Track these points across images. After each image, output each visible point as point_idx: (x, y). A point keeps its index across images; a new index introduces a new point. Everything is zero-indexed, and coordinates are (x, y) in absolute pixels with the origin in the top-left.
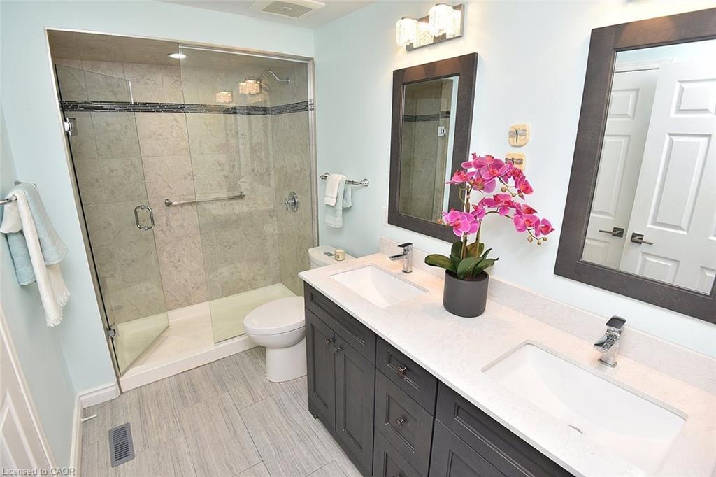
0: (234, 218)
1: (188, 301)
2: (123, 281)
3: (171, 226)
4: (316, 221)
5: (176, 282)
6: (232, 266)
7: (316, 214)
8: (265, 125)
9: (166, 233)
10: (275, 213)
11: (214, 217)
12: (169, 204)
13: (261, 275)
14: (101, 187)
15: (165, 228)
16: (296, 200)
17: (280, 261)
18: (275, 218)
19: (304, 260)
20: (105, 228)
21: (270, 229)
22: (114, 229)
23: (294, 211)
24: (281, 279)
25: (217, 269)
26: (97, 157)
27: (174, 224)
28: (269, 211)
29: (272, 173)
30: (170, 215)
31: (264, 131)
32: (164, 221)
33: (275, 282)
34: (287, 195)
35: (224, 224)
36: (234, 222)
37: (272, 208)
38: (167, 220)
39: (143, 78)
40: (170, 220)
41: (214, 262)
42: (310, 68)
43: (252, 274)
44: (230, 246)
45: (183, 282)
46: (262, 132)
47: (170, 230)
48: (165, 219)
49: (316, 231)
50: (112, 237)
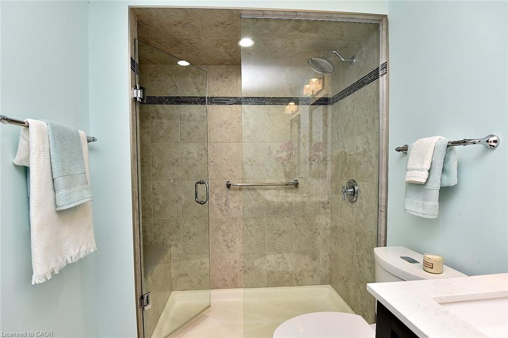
0: (286, 205)
1: (234, 284)
2: (184, 252)
3: (229, 207)
4: (383, 214)
5: (227, 261)
6: (280, 255)
7: (383, 204)
8: (325, 115)
9: (224, 213)
10: (329, 205)
11: (267, 202)
12: (229, 186)
13: (309, 272)
14: (179, 166)
15: (224, 208)
16: (356, 188)
17: (331, 260)
18: (328, 211)
19: (362, 263)
20: (177, 201)
21: (323, 220)
22: (183, 203)
23: (352, 202)
24: (330, 281)
25: (265, 255)
26: (179, 140)
27: (231, 205)
28: (322, 203)
29: (329, 163)
30: (229, 197)
31: (324, 121)
32: (224, 201)
33: (323, 283)
34: (345, 183)
35: (277, 211)
36: (286, 210)
37: (327, 200)
38: (226, 201)
39: (221, 76)
40: (229, 200)
41: (263, 248)
42: (382, 28)
43: (299, 269)
44: (280, 234)
45: (233, 262)
46: (322, 121)
47: (227, 211)
48: (224, 199)
49: (383, 226)
50: (181, 210)
